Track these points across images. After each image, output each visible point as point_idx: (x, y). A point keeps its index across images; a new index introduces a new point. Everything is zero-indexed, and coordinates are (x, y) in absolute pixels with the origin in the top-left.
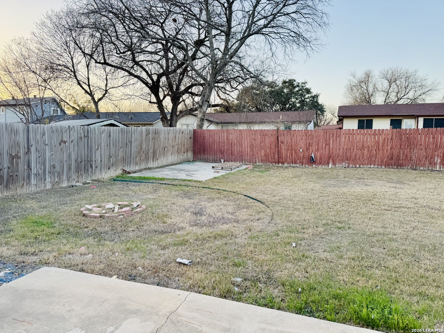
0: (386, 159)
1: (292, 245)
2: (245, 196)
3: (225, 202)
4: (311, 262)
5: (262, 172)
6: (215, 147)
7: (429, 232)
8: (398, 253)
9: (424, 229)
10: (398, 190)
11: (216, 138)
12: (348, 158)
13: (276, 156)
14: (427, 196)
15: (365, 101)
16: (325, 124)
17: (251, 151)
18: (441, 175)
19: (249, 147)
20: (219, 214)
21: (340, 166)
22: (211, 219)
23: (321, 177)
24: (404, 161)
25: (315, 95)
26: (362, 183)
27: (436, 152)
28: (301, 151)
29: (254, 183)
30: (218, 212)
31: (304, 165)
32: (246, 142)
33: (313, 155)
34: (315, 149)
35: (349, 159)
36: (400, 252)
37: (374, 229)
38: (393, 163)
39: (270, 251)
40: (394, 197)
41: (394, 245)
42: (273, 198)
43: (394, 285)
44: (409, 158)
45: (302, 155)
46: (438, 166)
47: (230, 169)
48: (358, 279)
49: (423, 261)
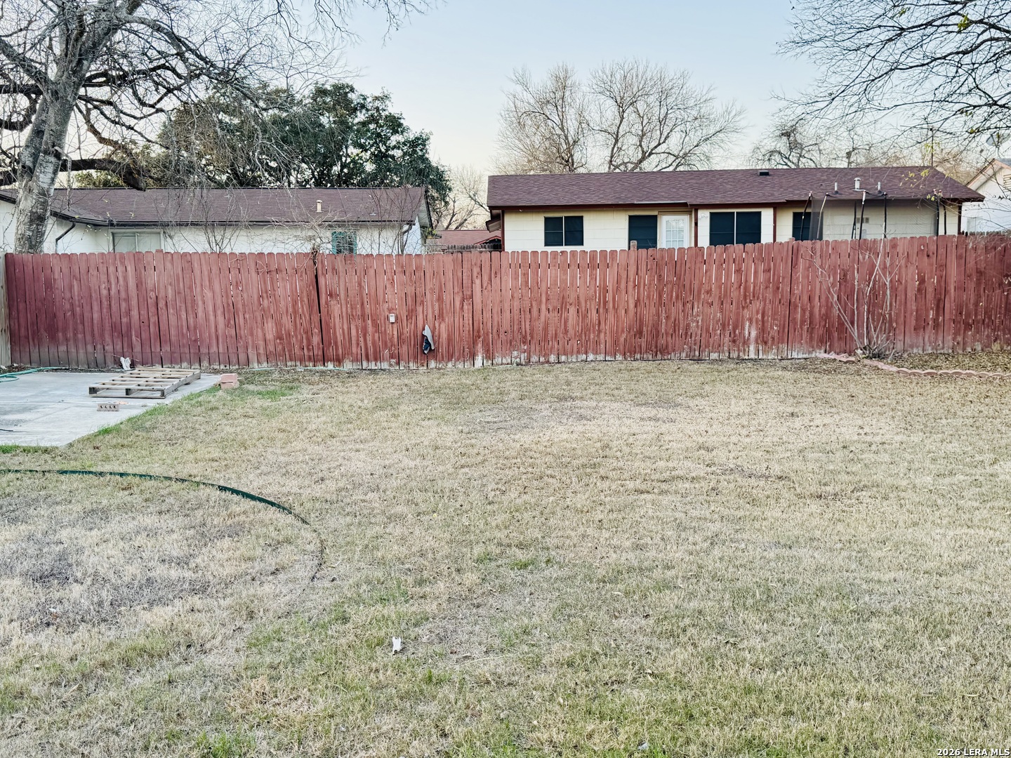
0: (624, 336)
1: (391, 645)
2: (223, 489)
3: (149, 521)
4: (452, 697)
5: (272, 395)
6: (96, 316)
7: (750, 547)
8: (682, 625)
9: (737, 541)
10: (664, 428)
11: (96, 281)
12: (525, 337)
13: (316, 340)
14: (734, 439)
15: (558, 160)
16: (453, 227)
17: (227, 325)
18: (762, 374)
19: (219, 312)
20: (132, 570)
21: (504, 361)
22: (104, 594)
23: (456, 402)
24: (669, 339)
25: (418, 139)
26: (569, 412)
27: (746, 310)
28: (392, 319)
29: (251, 439)
30: (129, 561)
31: (402, 363)
32: (209, 294)
33: (427, 333)
34: (433, 312)
35: (529, 338)
36: (687, 621)
37: (614, 556)
38: (644, 345)
39: (324, 680)
40: (654, 448)
41: (670, 599)
42: (317, 488)
43: (682, 730)
44: (683, 330)
45: (395, 333)
46: (752, 348)
47: (158, 394)
48: (590, 728)
49: (745, 641)
